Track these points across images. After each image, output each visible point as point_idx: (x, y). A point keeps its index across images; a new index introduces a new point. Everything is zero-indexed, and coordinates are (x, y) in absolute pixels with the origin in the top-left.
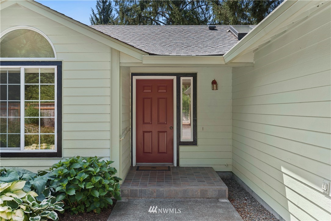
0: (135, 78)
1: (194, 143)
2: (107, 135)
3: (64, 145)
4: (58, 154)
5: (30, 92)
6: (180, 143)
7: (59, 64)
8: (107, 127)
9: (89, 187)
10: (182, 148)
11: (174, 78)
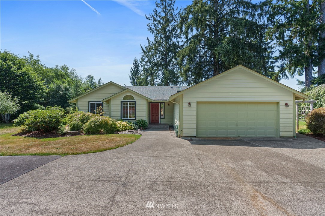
0: (150, 103)
1: (164, 118)
2: (145, 116)
3: (137, 117)
4: (136, 119)
5: (130, 107)
6: (161, 118)
7: (136, 102)
8: (145, 114)
9: (143, 124)
10: (161, 119)
11: (159, 103)
